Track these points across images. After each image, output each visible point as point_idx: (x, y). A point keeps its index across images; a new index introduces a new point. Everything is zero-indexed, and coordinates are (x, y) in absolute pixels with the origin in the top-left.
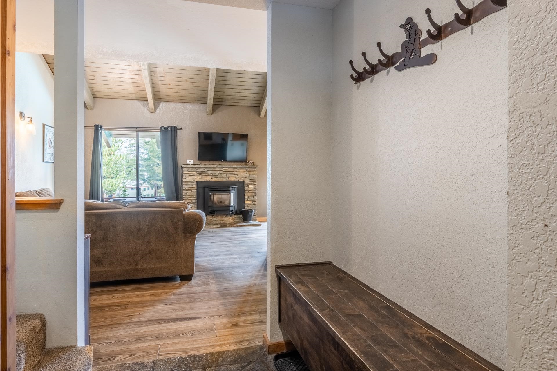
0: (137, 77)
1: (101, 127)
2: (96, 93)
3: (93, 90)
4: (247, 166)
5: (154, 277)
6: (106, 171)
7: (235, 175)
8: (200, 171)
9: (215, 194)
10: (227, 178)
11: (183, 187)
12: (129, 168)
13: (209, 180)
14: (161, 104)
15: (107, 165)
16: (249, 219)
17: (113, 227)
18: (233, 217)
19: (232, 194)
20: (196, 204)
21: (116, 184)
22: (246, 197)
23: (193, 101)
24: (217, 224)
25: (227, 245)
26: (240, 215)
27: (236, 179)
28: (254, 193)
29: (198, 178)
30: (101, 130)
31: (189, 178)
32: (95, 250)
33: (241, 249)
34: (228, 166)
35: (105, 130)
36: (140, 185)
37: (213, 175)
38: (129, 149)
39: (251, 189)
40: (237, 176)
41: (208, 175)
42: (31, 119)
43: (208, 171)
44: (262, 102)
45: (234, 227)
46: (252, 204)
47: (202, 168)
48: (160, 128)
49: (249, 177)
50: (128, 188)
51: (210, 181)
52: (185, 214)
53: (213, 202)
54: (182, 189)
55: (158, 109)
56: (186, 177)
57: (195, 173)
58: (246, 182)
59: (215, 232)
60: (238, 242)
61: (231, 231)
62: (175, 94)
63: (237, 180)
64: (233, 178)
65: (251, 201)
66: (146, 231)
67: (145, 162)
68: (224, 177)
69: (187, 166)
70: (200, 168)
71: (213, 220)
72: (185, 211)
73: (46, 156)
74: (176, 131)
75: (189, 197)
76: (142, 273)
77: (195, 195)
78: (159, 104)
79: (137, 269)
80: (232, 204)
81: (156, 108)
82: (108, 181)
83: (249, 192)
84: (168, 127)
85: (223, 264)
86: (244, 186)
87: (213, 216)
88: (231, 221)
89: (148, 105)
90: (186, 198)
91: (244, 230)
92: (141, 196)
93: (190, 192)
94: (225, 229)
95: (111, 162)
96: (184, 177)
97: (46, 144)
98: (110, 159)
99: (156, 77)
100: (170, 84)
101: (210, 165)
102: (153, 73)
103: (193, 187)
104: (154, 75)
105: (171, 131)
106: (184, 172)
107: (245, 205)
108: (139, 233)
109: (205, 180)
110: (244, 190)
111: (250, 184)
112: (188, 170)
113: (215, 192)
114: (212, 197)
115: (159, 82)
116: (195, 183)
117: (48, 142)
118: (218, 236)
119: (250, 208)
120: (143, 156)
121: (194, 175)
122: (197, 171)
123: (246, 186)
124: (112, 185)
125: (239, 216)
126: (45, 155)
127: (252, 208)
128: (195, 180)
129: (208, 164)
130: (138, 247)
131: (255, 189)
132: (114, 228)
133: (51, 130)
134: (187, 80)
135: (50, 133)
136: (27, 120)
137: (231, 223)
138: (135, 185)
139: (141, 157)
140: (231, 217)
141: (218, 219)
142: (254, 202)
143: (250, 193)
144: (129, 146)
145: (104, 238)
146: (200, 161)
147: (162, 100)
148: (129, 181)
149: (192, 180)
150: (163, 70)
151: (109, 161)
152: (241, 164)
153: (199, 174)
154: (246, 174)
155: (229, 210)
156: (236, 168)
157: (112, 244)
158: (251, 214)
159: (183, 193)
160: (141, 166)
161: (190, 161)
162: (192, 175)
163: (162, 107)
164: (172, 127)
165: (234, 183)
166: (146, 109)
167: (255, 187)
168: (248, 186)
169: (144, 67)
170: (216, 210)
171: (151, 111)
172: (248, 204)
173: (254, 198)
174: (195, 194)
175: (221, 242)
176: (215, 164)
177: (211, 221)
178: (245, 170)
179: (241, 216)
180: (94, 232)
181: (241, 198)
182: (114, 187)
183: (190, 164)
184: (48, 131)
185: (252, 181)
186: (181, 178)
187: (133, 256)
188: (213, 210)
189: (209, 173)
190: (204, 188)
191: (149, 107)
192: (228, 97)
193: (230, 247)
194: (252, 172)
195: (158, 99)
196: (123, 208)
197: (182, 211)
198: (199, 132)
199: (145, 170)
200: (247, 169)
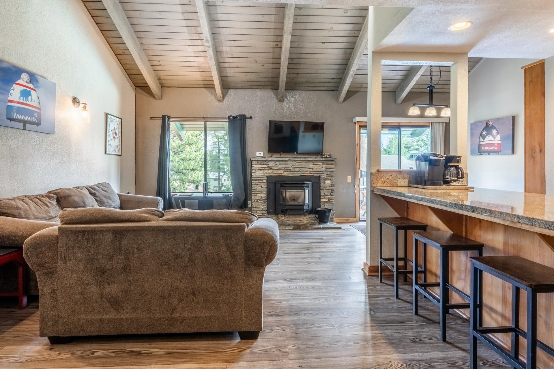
0: (202, 59)
1: (169, 117)
2: (164, 82)
3: (160, 78)
4: (324, 159)
5: (199, 332)
6: (193, 164)
7: (309, 168)
8: (271, 164)
9: (287, 191)
10: (301, 173)
11: (253, 182)
12: (212, 162)
13: (280, 175)
14: (229, 91)
15: (194, 160)
16: (326, 220)
17: (138, 250)
18: (308, 217)
19: (307, 191)
20: (266, 201)
21: (201, 176)
22: (322, 194)
23: (262, 86)
24: (289, 225)
25: (305, 260)
26: (315, 214)
27: (311, 173)
28: (331, 189)
29: (269, 172)
30: (168, 120)
31: (259, 172)
32: (112, 286)
33: (325, 269)
34: (302, 159)
35: (173, 121)
36: (221, 177)
37: (285, 168)
38: (213, 146)
39: (328, 185)
40: (311, 170)
41: (280, 169)
42: (85, 105)
43: (279, 164)
44: (341, 85)
45: (309, 229)
46: (329, 203)
47: (273, 160)
48: (227, 118)
49: (326, 171)
50: (212, 179)
51: (282, 176)
52: (247, 234)
53: (285, 199)
54: (252, 184)
55: (226, 97)
56: (256, 171)
57: (265, 166)
58: (322, 178)
59: (288, 236)
60: (318, 255)
61: (306, 236)
62: (243, 79)
63: (312, 175)
64: (307, 173)
65: (328, 199)
66: (187, 258)
67: (225, 157)
68: (298, 171)
69: (257, 159)
70: (271, 161)
71: (285, 220)
72: (248, 226)
73: (109, 148)
74: (245, 120)
75: (259, 193)
76: (181, 324)
77: (265, 191)
78: (228, 92)
79: (174, 318)
80: (307, 202)
81: (224, 95)
82: (195, 173)
83: (325, 189)
84: (237, 116)
85: (304, 299)
86: (320, 182)
87: (285, 215)
88: (305, 221)
89: (216, 93)
90: (256, 195)
91: (322, 236)
92: (208, 191)
93: (260, 187)
94: (300, 232)
95: (197, 157)
96: (253, 171)
97: (110, 135)
98: (196, 154)
99: (222, 58)
100: (238, 67)
101: (282, 157)
102: (219, 53)
103: (263, 182)
104: (221, 55)
105: (239, 120)
106: (253, 166)
107: (321, 204)
108: (177, 262)
109: (276, 175)
110: (320, 186)
111: (327, 180)
112: (258, 163)
113: (288, 188)
114: (284, 194)
115: (227, 65)
116: (266, 178)
117: (111, 132)
118: (292, 243)
119: (326, 207)
120: (223, 152)
121: (264, 169)
122: (268, 164)
123: (322, 181)
124: (198, 176)
125: (313, 216)
126: (107, 147)
127: (329, 208)
128: (266, 175)
129: (279, 156)
130: (175, 284)
131: (332, 186)
132: (139, 252)
133: (115, 120)
134: (256, 61)
135: (114, 124)
136: (82, 105)
137: (305, 224)
138: (217, 177)
139: (222, 153)
140: (305, 218)
141: (290, 219)
142: (331, 201)
143: (327, 189)
144: (213, 144)
145: (126, 267)
146: (271, 153)
147: (230, 87)
148: (212, 173)
149: (262, 174)
150: (230, 49)
151: (195, 156)
152: (316, 156)
153: (270, 168)
154: (322, 168)
155: (303, 209)
156: (311, 161)
157: (136, 278)
158: (329, 215)
159: (253, 189)
160: (222, 161)
161: (260, 154)
162: (262, 169)
163: (230, 94)
164: (240, 116)
165: (308, 178)
166: (213, 98)
167: (332, 183)
168: (324, 181)
169: (208, 43)
170: (288, 209)
171: (219, 98)
172: (324, 203)
173: (331, 195)
174: (266, 189)
175: (296, 253)
176: (287, 157)
177: (283, 221)
178: (321, 163)
179: (317, 216)
180: (111, 258)
181: (316, 195)
182: (199, 178)
183: (259, 157)
184: (112, 121)
185: (329, 175)
186: (250, 172)
187: (168, 297)
188: (285, 209)
189: (281, 166)
190: (275, 184)
191: (217, 95)
192: (302, 80)
193: (309, 263)
194: (329, 166)
195: (226, 86)
196: (155, 220)
197: (243, 228)
198: (269, 121)
199: (225, 164)
200: (322, 161)
